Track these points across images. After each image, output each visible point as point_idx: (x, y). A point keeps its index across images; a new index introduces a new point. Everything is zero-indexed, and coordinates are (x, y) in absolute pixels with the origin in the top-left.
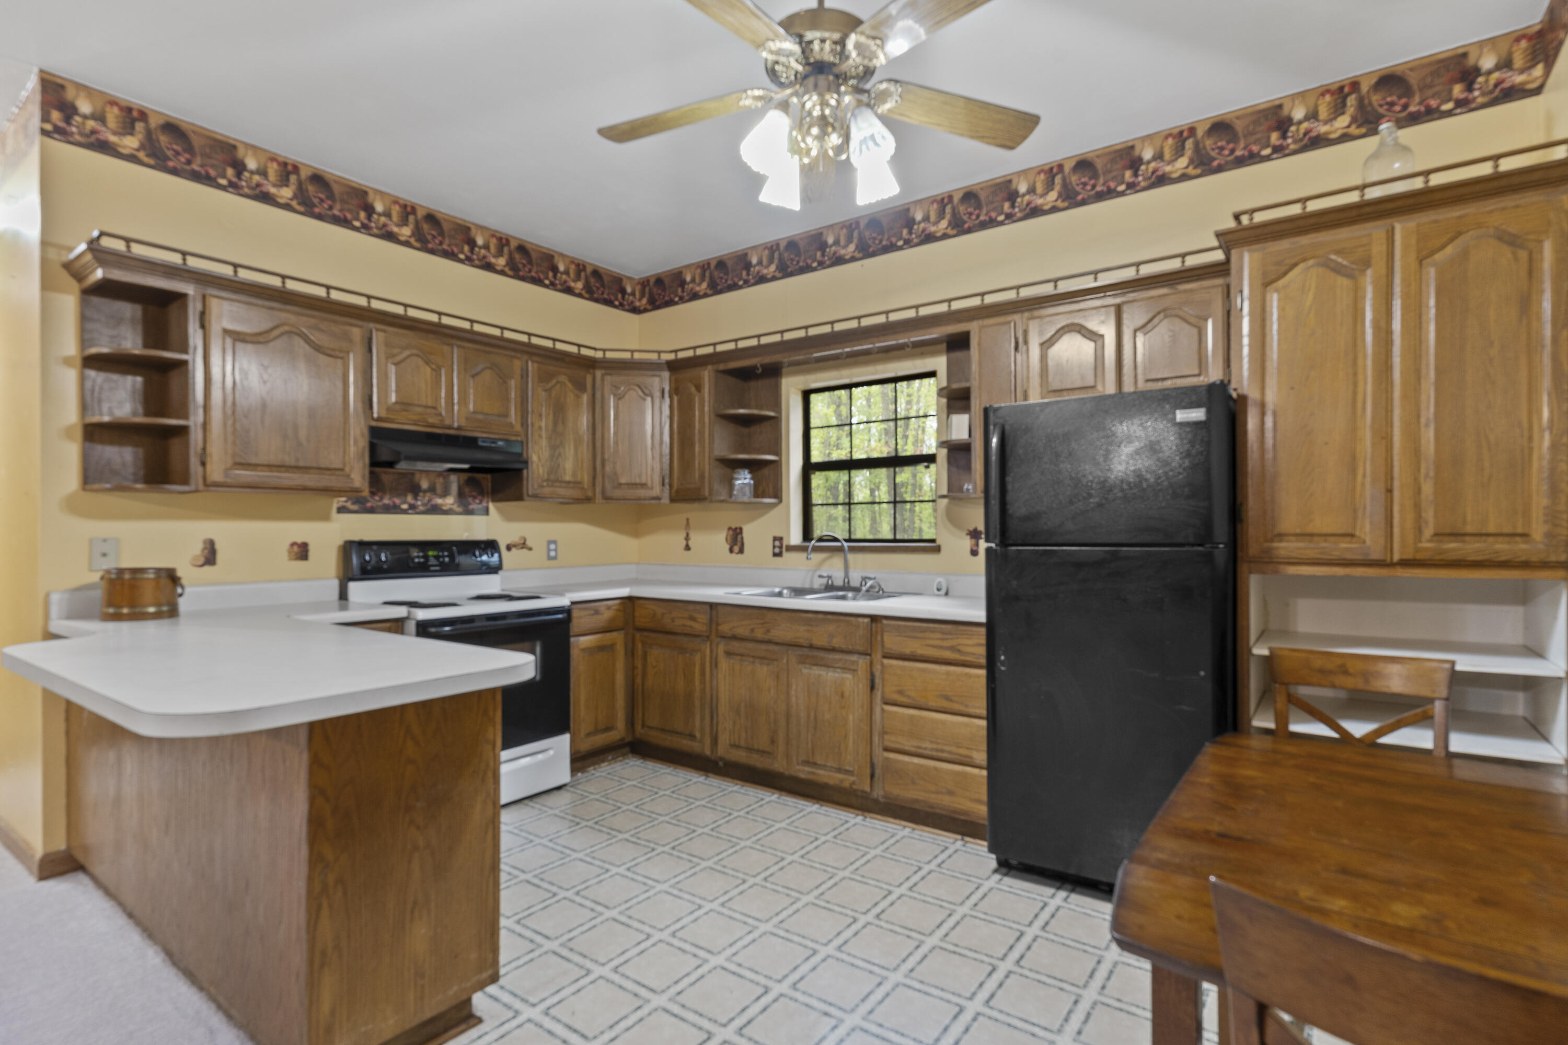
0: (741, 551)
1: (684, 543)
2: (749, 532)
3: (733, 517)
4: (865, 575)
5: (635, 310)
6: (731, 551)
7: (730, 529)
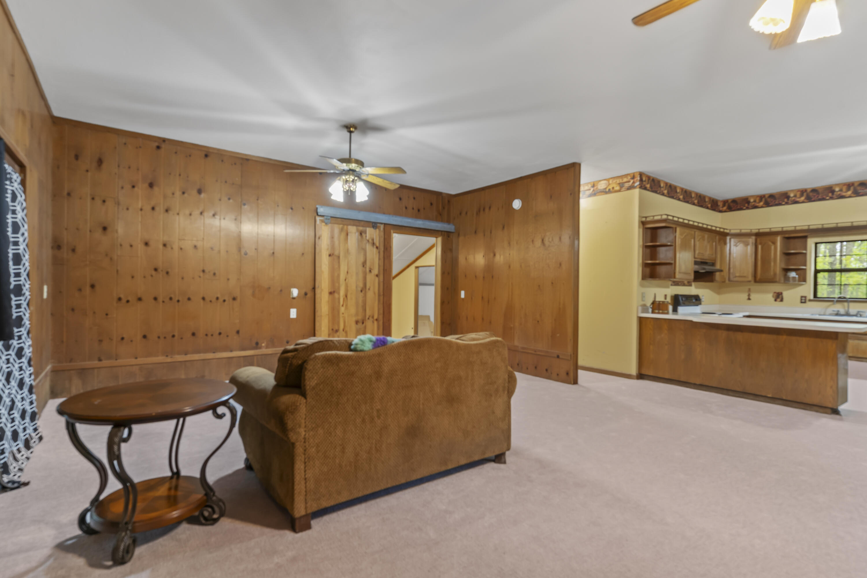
0: (782, 300)
1: (747, 297)
2: (785, 294)
3: (777, 288)
4: (859, 310)
5: (721, 211)
6: (776, 300)
7: (775, 293)
